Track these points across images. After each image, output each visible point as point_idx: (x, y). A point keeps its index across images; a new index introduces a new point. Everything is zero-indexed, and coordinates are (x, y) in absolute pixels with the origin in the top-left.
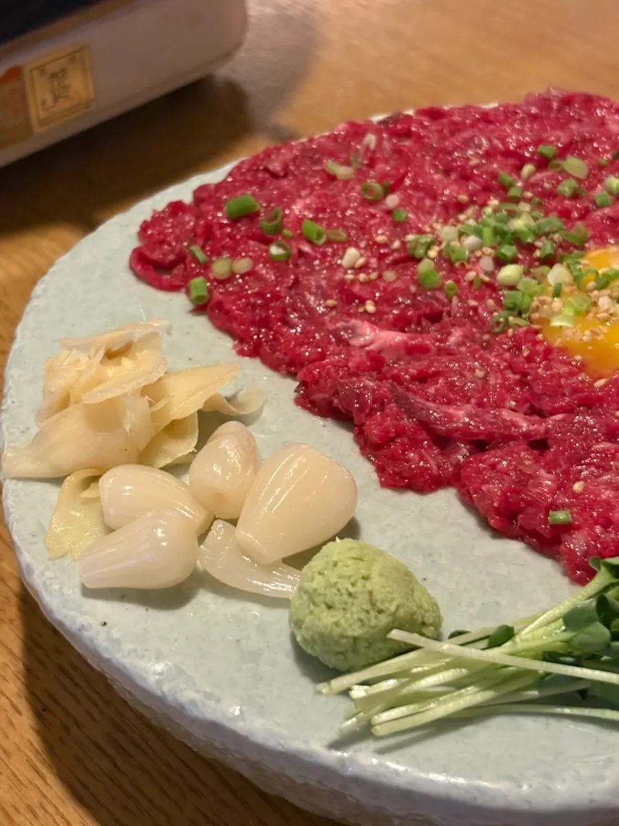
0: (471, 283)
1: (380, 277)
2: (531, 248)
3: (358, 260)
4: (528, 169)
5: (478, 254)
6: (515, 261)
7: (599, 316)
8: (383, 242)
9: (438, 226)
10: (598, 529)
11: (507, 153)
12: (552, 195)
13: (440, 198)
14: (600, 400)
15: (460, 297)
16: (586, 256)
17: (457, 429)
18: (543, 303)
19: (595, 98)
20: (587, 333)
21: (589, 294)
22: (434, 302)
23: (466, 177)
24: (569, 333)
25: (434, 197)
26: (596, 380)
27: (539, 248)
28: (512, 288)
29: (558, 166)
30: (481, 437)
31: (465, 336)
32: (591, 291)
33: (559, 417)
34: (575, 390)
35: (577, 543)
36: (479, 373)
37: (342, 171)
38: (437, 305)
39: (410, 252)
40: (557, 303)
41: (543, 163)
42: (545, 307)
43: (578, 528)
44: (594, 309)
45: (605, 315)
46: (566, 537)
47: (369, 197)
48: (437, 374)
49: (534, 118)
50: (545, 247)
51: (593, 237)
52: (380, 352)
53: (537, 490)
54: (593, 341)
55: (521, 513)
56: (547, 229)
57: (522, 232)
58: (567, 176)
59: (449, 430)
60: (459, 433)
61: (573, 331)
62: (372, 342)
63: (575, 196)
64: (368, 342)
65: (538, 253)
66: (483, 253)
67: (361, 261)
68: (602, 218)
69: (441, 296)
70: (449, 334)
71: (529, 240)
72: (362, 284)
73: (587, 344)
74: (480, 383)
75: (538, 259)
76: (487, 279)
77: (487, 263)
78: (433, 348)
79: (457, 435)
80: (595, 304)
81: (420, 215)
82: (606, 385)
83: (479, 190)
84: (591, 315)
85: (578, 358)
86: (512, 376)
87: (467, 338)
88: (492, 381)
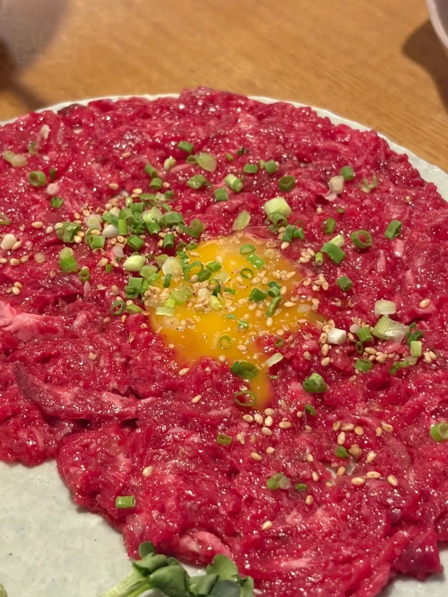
0: (104, 268)
1: (32, 258)
2: (157, 238)
3: (14, 243)
4: (170, 161)
5: (113, 241)
6: (141, 250)
7: (196, 306)
8: (39, 227)
9: (86, 213)
10: (155, 514)
11: (154, 146)
12: (184, 187)
13: (95, 185)
14: (182, 386)
15: (91, 282)
16: (199, 248)
17: (62, 411)
18: (154, 292)
19: (235, 97)
20: (183, 323)
21: (193, 285)
22: (70, 285)
23: (119, 166)
24: (168, 322)
25: (90, 185)
26: (181, 368)
27: (163, 238)
28: (136, 274)
29: (194, 160)
30: (83, 417)
31: (89, 319)
32: (194, 282)
33: (149, 400)
34: (164, 377)
35: (137, 525)
36: (92, 356)
37: (17, 159)
38: (72, 288)
39: (60, 237)
40: (165, 293)
41: (181, 156)
42: (155, 296)
43: (139, 512)
44: (193, 299)
45: (201, 305)
46: (129, 519)
47: (35, 184)
48: (58, 355)
49: (182, 113)
50: (167, 238)
51: (209, 229)
52: (17, 331)
53: (114, 474)
54: (187, 331)
55: (99, 493)
56: (172, 222)
57: (150, 224)
58: (199, 169)
59: (56, 411)
60: (64, 413)
61: (173, 320)
62: (11, 323)
63: (202, 189)
64: (7, 324)
65: (161, 243)
66: (118, 242)
67: (17, 244)
68: (219, 211)
69: (77, 280)
70: (75, 317)
71: (156, 232)
72: (13, 267)
73: (182, 333)
74: (92, 364)
75: (161, 248)
76: (117, 265)
77: (118, 251)
78: (61, 330)
79: (63, 415)
80: (195, 295)
81: (75, 202)
82: (188, 373)
83: (129, 178)
84: (190, 305)
85: (172, 346)
86: (119, 359)
87: (90, 321)
88: (102, 363)
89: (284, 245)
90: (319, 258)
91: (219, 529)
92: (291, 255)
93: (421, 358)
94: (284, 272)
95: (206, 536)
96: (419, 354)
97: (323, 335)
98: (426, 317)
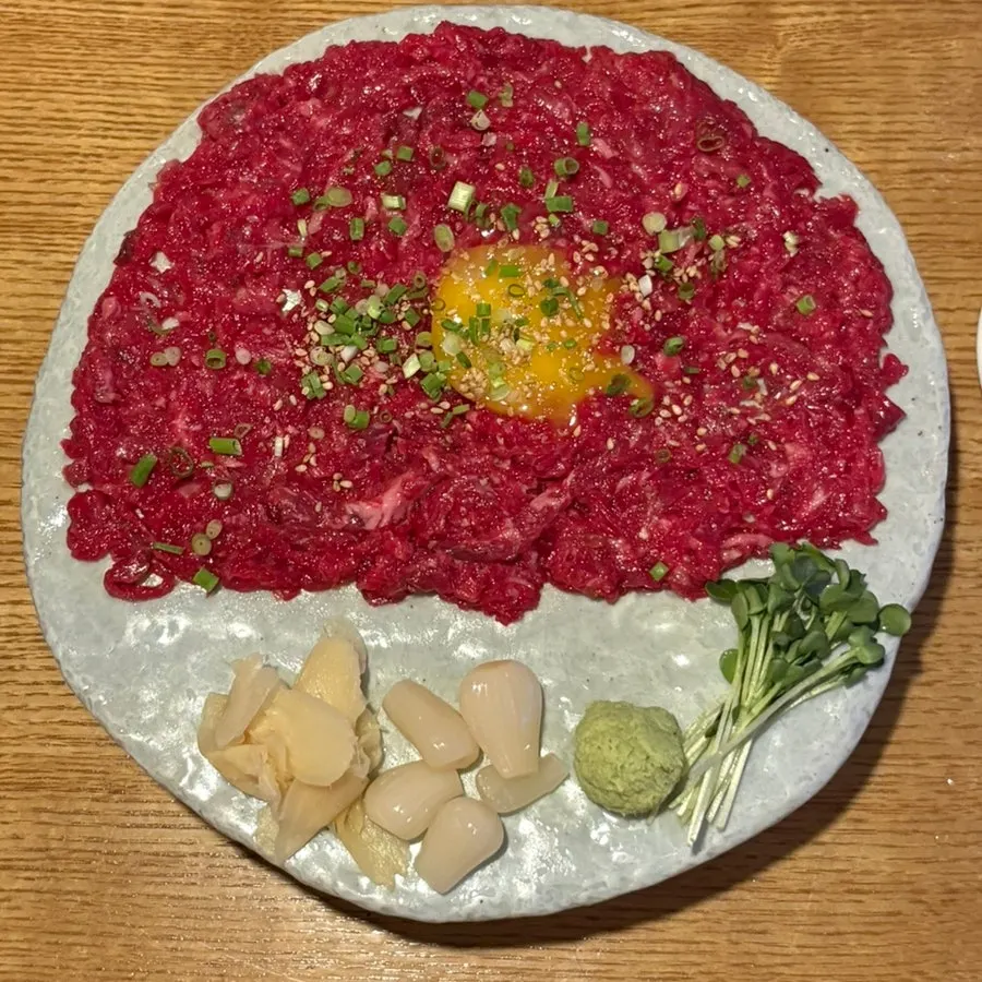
0: (388, 394)
2: (398, 324)
5: (366, 362)
6: (398, 348)
7: (515, 363)
8: (281, 405)
9: (302, 352)
10: (686, 558)
14: (587, 443)
18: (467, 382)
20: (526, 388)
21: (489, 345)
27: (404, 320)
28: (422, 373)
29: (322, 205)
31: (439, 453)
34: (567, 449)
36: (483, 481)
40: (477, 375)
42: (473, 386)
43: (674, 567)
44: (506, 359)
45: (519, 359)
46: (670, 578)
47: (221, 365)
56: (396, 297)
57: (380, 316)
65: (407, 326)
66: (370, 358)
68: (412, 243)
69: (379, 426)
71: (394, 320)
72: (318, 466)
74: (490, 489)
75: (411, 330)
76: (394, 381)
77: (382, 367)
78: (427, 483)
80: (503, 353)
81: (275, 350)
84: (510, 367)
86: (506, 465)
87: (441, 453)
88: (497, 480)
89: (516, 235)
90: (555, 221)
91: (734, 525)
92: (529, 238)
93: (727, 247)
94: (544, 261)
95: (734, 540)
96: (723, 244)
97: (638, 296)
98: (686, 199)
